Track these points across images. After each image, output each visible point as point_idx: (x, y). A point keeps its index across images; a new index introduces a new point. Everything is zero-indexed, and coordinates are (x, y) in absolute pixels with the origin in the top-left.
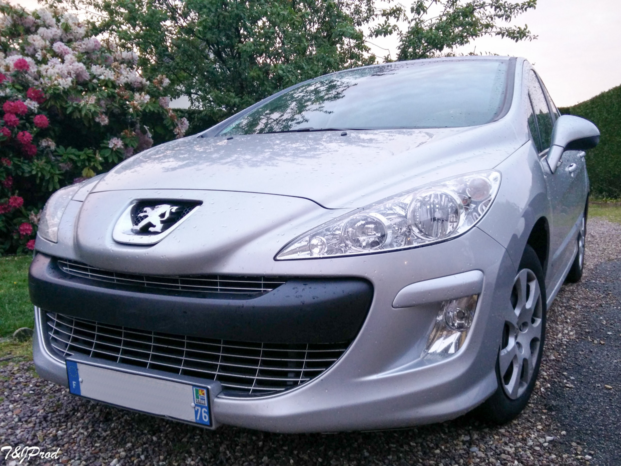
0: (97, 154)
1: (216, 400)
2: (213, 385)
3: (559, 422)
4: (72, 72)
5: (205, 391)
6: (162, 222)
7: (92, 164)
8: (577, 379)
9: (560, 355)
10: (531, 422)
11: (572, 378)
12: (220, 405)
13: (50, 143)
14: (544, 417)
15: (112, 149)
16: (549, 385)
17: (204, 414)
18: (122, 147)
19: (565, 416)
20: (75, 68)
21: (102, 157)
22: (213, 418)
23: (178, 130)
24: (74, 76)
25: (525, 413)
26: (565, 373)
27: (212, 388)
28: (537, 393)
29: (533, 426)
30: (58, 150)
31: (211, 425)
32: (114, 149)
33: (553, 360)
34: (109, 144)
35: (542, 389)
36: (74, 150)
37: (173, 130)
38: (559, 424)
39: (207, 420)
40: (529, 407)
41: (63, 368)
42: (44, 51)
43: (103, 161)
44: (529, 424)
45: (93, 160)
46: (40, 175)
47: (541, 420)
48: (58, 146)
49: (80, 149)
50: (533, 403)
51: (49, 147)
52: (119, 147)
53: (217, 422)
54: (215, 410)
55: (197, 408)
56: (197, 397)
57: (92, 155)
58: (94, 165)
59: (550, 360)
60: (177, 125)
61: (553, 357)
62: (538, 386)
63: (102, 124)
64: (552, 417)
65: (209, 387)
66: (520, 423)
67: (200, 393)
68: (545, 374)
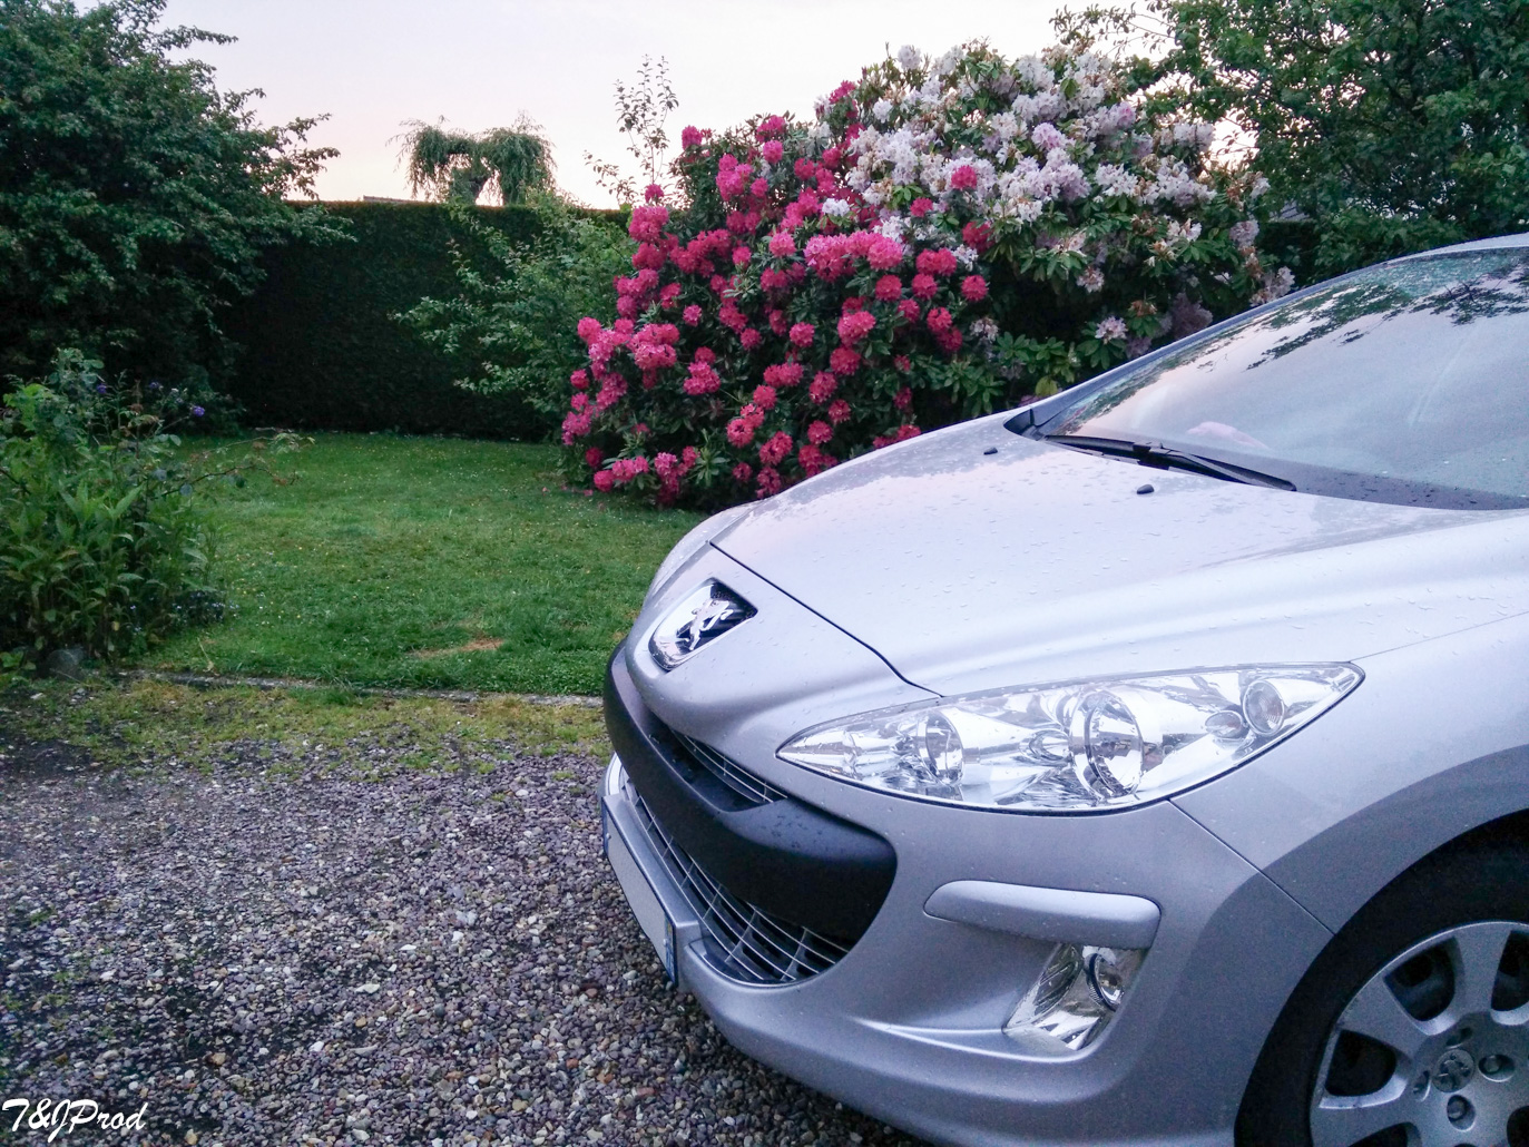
0: (1072, 350)
4: (1054, 185)
7: (1056, 371)
13: (988, 327)
15: (1100, 341)
18: (1124, 336)
20: (1062, 175)
21: (1078, 357)
24: (1055, 194)
30: (1000, 341)
32: (1105, 342)
34: (1097, 329)
36: (1028, 342)
42: (1014, 146)
43: (1079, 363)
45: (1059, 362)
46: (957, 388)
48: (1001, 333)
49: (1041, 341)
51: (986, 335)
55: (667, 949)
57: (1060, 353)
58: (1060, 372)
60: (1263, 286)
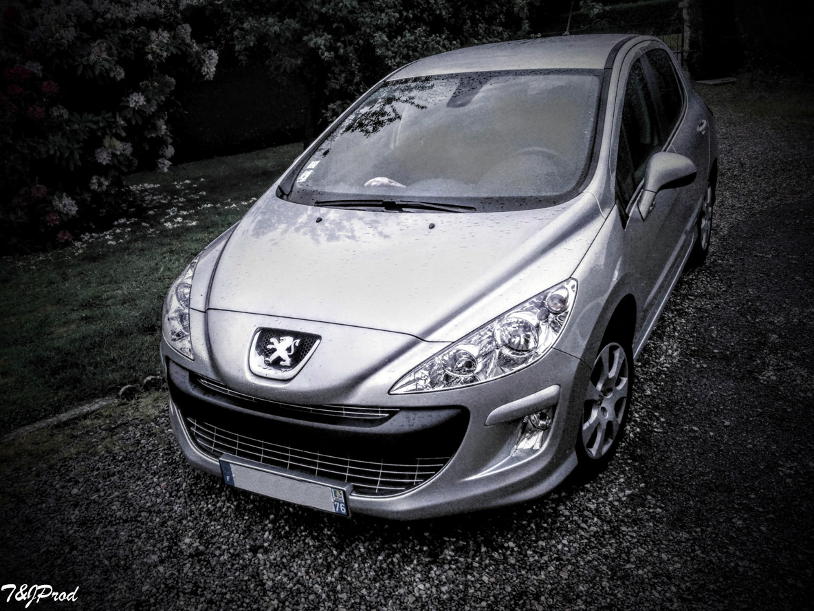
0: (118, 116)
1: (350, 497)
2: (347, 487)
3: (641, 474)
5: (342, 492)
6: (290, 356)
7: (114, 130)
8: (666, 422)
9: (656, 388)
10: (615, 475)
11: (662, 420)
12: (353, 501)
13: (62, 111)
14: (627, 469)
15: (134, 108)
16: (638, 430)
17: (341, 508)
18: (145, 103)
19: (646, 467)
21: (124, 120)
22: (349, 510)
23: (206, 70)
24: (75, 19)
25: (611, 465)
26: (656, 414)
27: (348, 489)
28: (626, 439)
29: (616, 480)
30: (72, 118)
31: (348, 515)
32: (137, 108)
33: (648, 396)
34: (128, 101)
35: (631, 435)
36: (90, 117)
37: (200, 69)
38: (640, 476)
39: (344, 512)
40: (616, 456)
41: (216, 465)
43: (126, 125)
44: (613, 477)
45: (114, 125)
46: (58, 153)
47: (623, 472)
48: (71, 114)
49: (97, 114)
50: (620, 452)
51: (62, 116)
52: (141, 104)
53: (352, 512)
54: (351, 505)
55: (335, 503)
56: (336, 496)
57: (113, 120)
58: (116, 131)
59: (645, 396)
60: (204, 61)
61: (648, 392)
62: (628, 432)
63: (118, 79)
64: (635, 468)
65: (344, 489)
66: (605, 476)
67: (338, 492)
68: (637, 415)
